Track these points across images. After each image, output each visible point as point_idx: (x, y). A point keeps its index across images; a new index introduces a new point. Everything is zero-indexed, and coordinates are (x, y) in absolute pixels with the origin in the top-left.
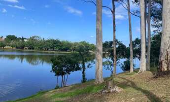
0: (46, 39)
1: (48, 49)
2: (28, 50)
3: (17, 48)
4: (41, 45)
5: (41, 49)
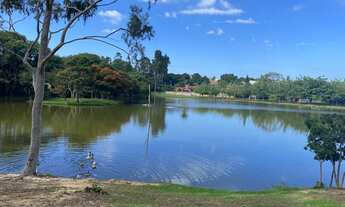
0: (293, 78)
1: (297, 100)
2: (256, 101)
3: (237, 97)
4: (282, 91)
5: (283, 99)
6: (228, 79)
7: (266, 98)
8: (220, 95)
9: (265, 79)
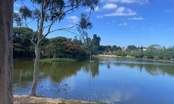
0: (167, 47)
1: (169, 59)
2: (146, 59)
3: (137, 57)
4: (161, 54)
5: (161, 58)
6: (131, 48)
7: (152, 58)
8: (127, 56)
9: (151, 48)
